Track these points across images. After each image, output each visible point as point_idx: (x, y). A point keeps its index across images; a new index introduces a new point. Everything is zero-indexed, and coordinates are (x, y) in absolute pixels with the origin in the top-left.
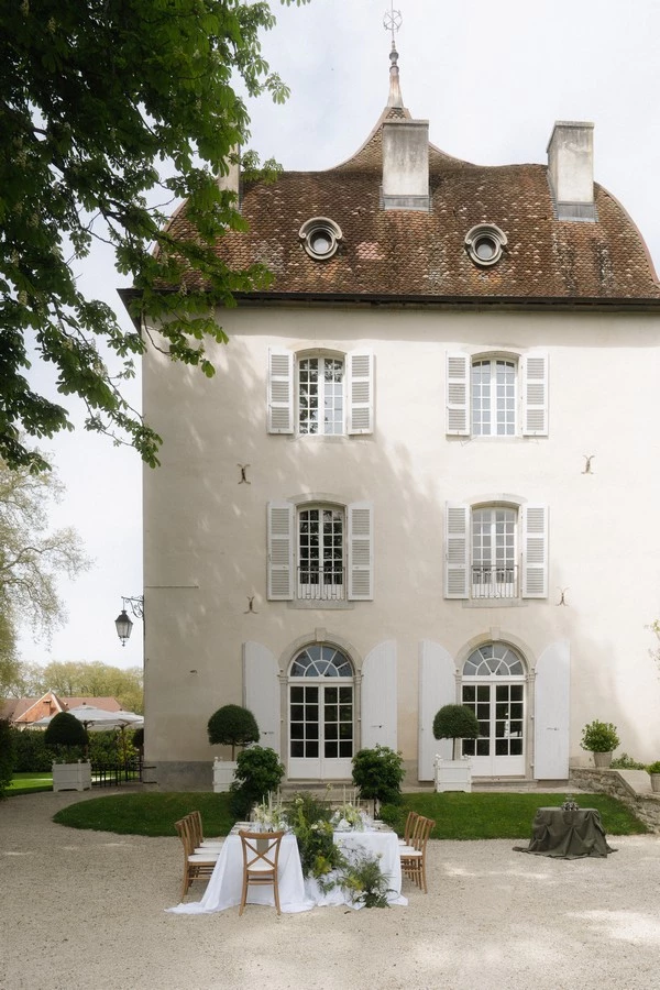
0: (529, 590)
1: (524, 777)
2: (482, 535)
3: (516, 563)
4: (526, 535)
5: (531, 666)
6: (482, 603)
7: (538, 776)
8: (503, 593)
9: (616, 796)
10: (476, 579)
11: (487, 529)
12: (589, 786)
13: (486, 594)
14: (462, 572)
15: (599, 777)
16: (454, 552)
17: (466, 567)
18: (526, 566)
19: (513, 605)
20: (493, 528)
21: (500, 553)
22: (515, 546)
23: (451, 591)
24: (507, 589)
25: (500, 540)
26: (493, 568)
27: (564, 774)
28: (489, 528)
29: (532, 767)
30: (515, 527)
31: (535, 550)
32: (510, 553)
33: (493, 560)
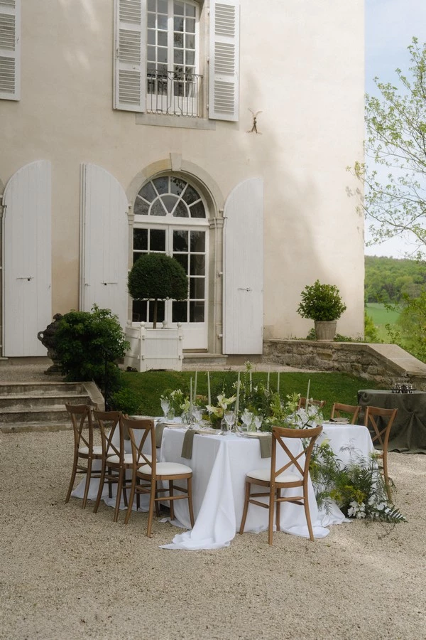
0: (217, 110)
1: (205, 351)
2: (157, 29)
3: (197, 71)
4: (214, 38)
5: (218, 207)
6: (160, 120)
7: (228, 350)
8: (184, 110)
9: (365, 375)
10: (151, 87)
11: (163, 23)
12: (309, 363)
13: (164, 109)
14: (136, 76)
15: (329, 352)
16: (126, 47)
17: (142, 70)
18: (214, 78)
19: (197, 127)
20: (170, 22)
21: (178, 55)
22: (197, 49)
23: (123, 100)
24: (188, 105)
25: (178, 39)
26: (171, 76)
27: (257, 348)
28: (166, 22)
29: (221, 339)
30: (197, 25)
31: (224, 59)
32: (191, 57)
33: (171, 65)
